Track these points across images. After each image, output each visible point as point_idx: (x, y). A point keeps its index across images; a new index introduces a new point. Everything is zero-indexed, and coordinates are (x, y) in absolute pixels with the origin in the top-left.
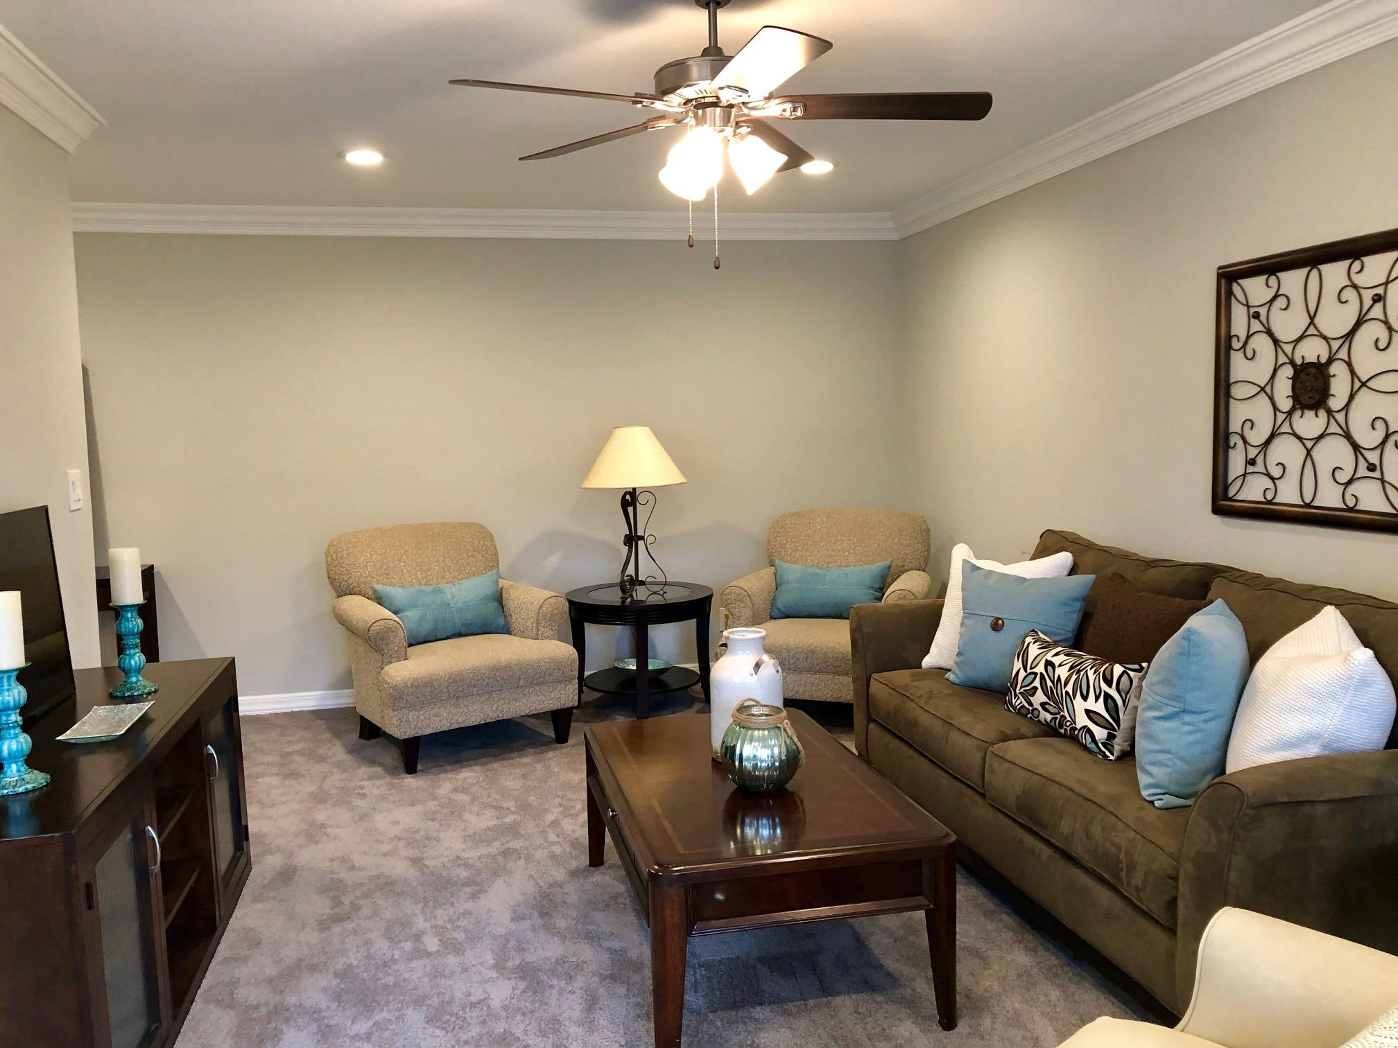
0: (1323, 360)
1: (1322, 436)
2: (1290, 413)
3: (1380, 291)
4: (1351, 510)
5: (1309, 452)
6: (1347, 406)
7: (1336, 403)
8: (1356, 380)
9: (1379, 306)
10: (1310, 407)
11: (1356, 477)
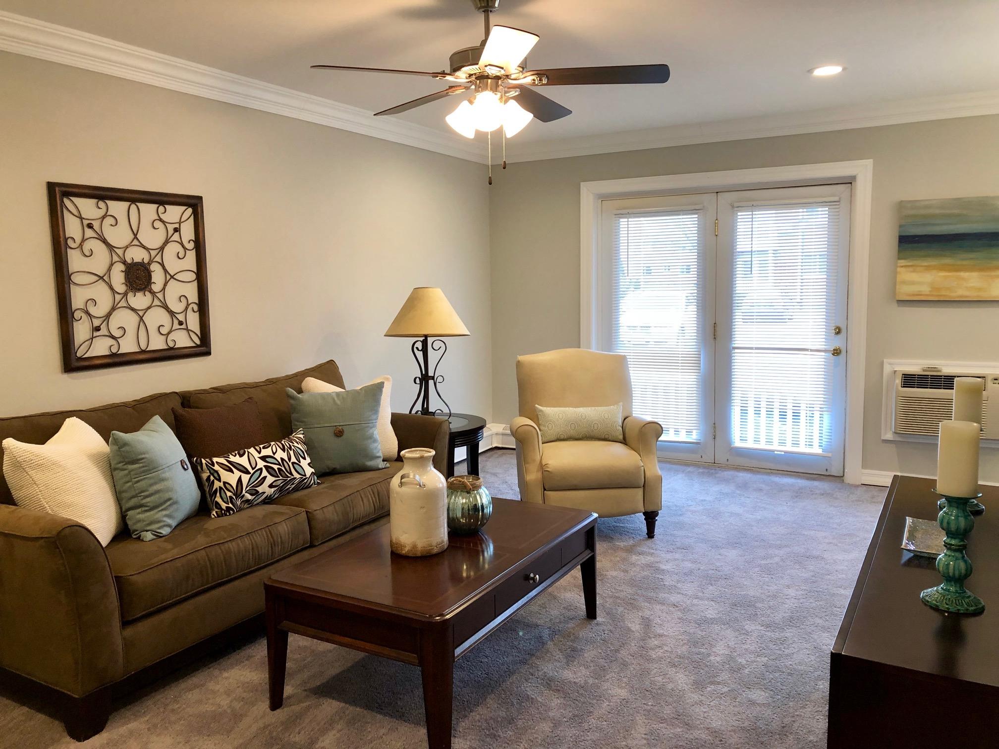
0: (146, 261)
1: (149, 308)
2: (125, 294)
3: (177, 226)
4: (172, 349)
5: (141, 318)
6: (164, 289)
7: (156, 287)
8: (167, 275)
9: (177, 234)
10: (139, 290)
11: (173, 329)
